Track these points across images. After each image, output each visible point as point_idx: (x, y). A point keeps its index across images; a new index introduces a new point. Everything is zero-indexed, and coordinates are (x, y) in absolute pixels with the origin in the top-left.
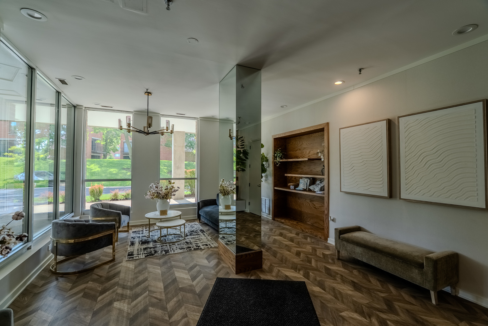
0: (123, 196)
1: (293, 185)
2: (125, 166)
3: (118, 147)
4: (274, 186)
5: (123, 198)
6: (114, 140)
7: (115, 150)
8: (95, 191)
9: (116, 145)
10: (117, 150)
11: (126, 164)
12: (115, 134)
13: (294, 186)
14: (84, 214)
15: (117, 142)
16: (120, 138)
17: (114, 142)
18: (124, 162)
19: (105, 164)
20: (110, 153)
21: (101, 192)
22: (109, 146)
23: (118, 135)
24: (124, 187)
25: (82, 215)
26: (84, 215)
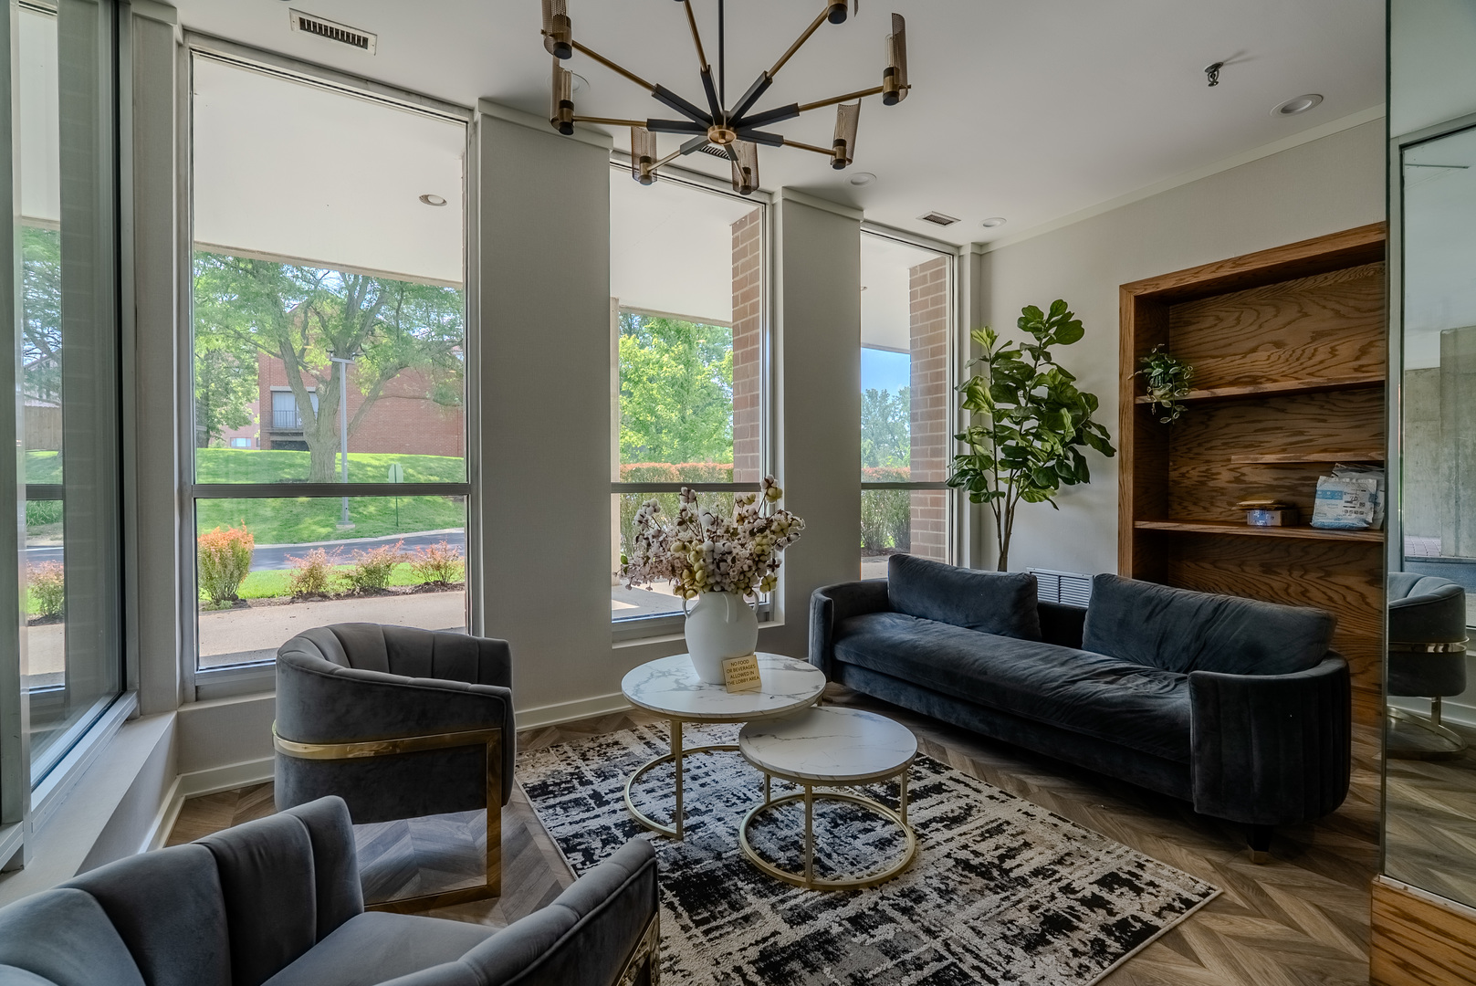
0: (348, 576)
1: (1277, 509)
2: (286, 470)
3: (251, 410)
4: (1136, 517)
5: (345, 586)
6: (234, 382)
7: (238, 421)
8: (217, 560)
9: (241, 403)
10: (246, 422)
11: (291, 466)
12: (237, 363)
13: (1279, 512)
14: (201, 693)
15: (247, 393)
16: (256, 378)
17: (235, 392)
18: (282, 459)
19: (211, 465)
20: (218, 431)
21: (245, 561)
22: (214, 405)
23: (248, 367)
24: (292, 545)
25: (184, 702)
26: (197, 699)
